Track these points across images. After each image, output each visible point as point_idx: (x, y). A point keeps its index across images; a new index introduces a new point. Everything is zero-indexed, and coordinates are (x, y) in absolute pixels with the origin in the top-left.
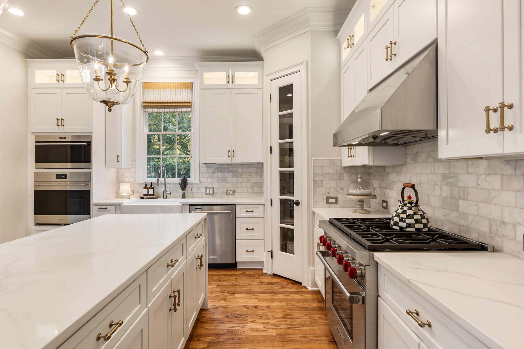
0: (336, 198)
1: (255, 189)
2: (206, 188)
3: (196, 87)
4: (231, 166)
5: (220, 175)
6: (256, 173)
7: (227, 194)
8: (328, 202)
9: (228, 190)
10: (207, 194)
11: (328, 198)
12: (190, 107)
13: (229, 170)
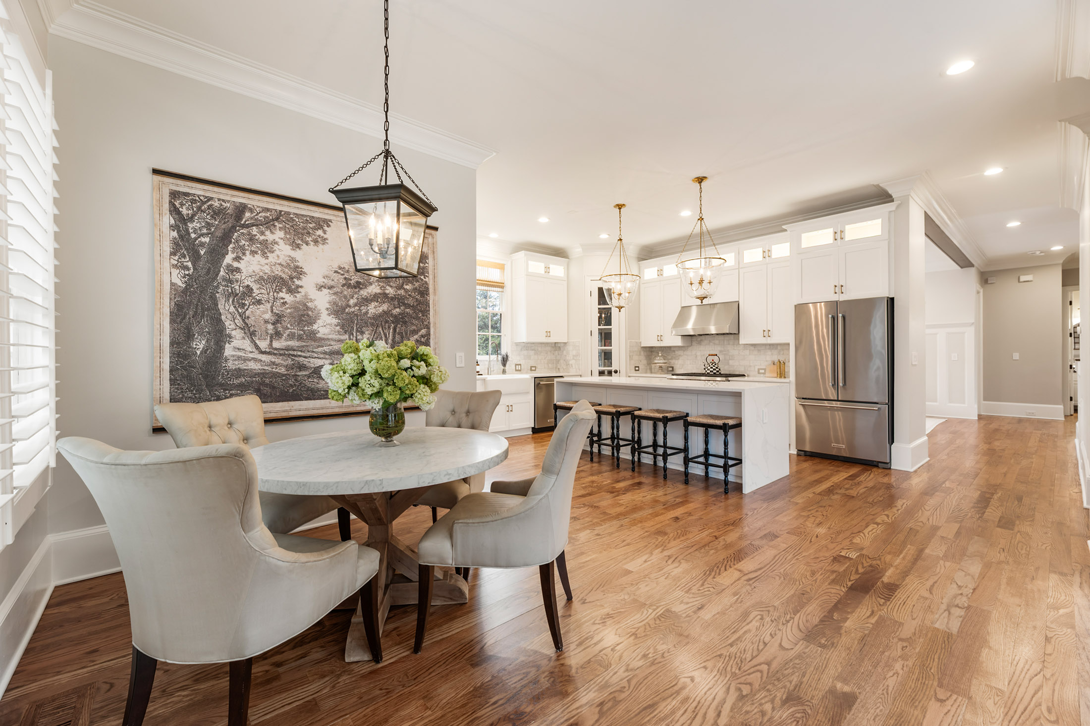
0: (638, 367)
1: (550, 365)
2: (516, 365)
3: (508, 268)
4: (533, 345)
5: (525, 352)
6: (551, 351)
7: (531, 370)
8: (636, 370)
9: (531, 367)
10: (516, 370)
11: (636, 367)
12: (502, 287)
13: (532, 348)
